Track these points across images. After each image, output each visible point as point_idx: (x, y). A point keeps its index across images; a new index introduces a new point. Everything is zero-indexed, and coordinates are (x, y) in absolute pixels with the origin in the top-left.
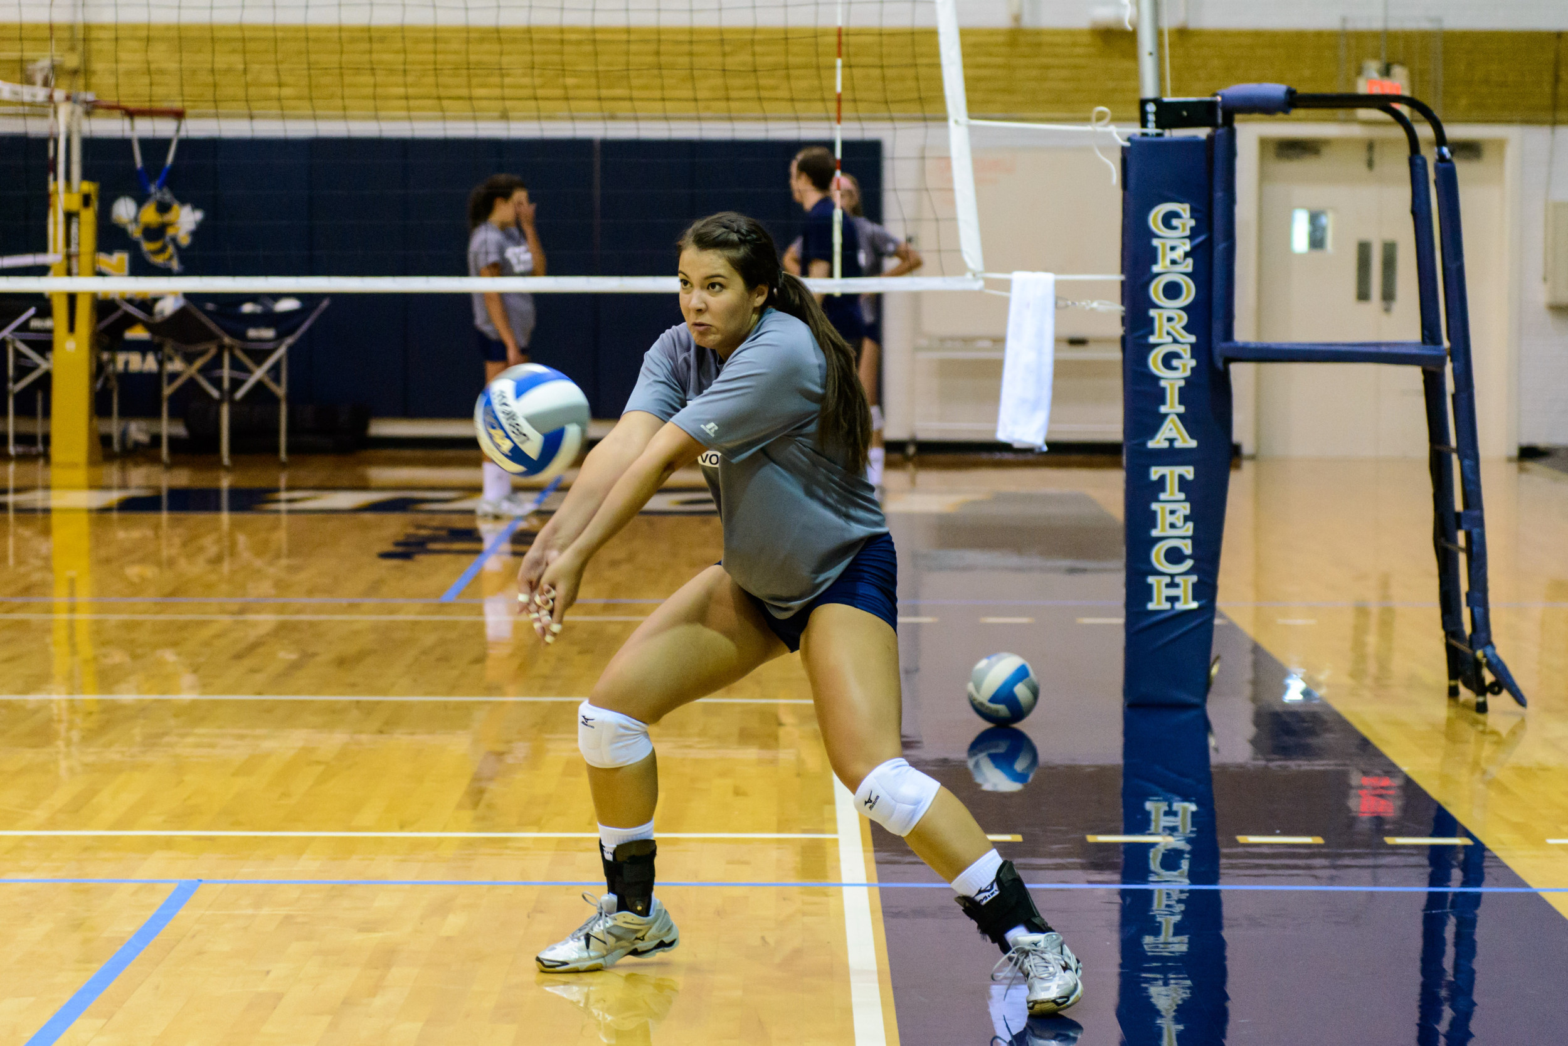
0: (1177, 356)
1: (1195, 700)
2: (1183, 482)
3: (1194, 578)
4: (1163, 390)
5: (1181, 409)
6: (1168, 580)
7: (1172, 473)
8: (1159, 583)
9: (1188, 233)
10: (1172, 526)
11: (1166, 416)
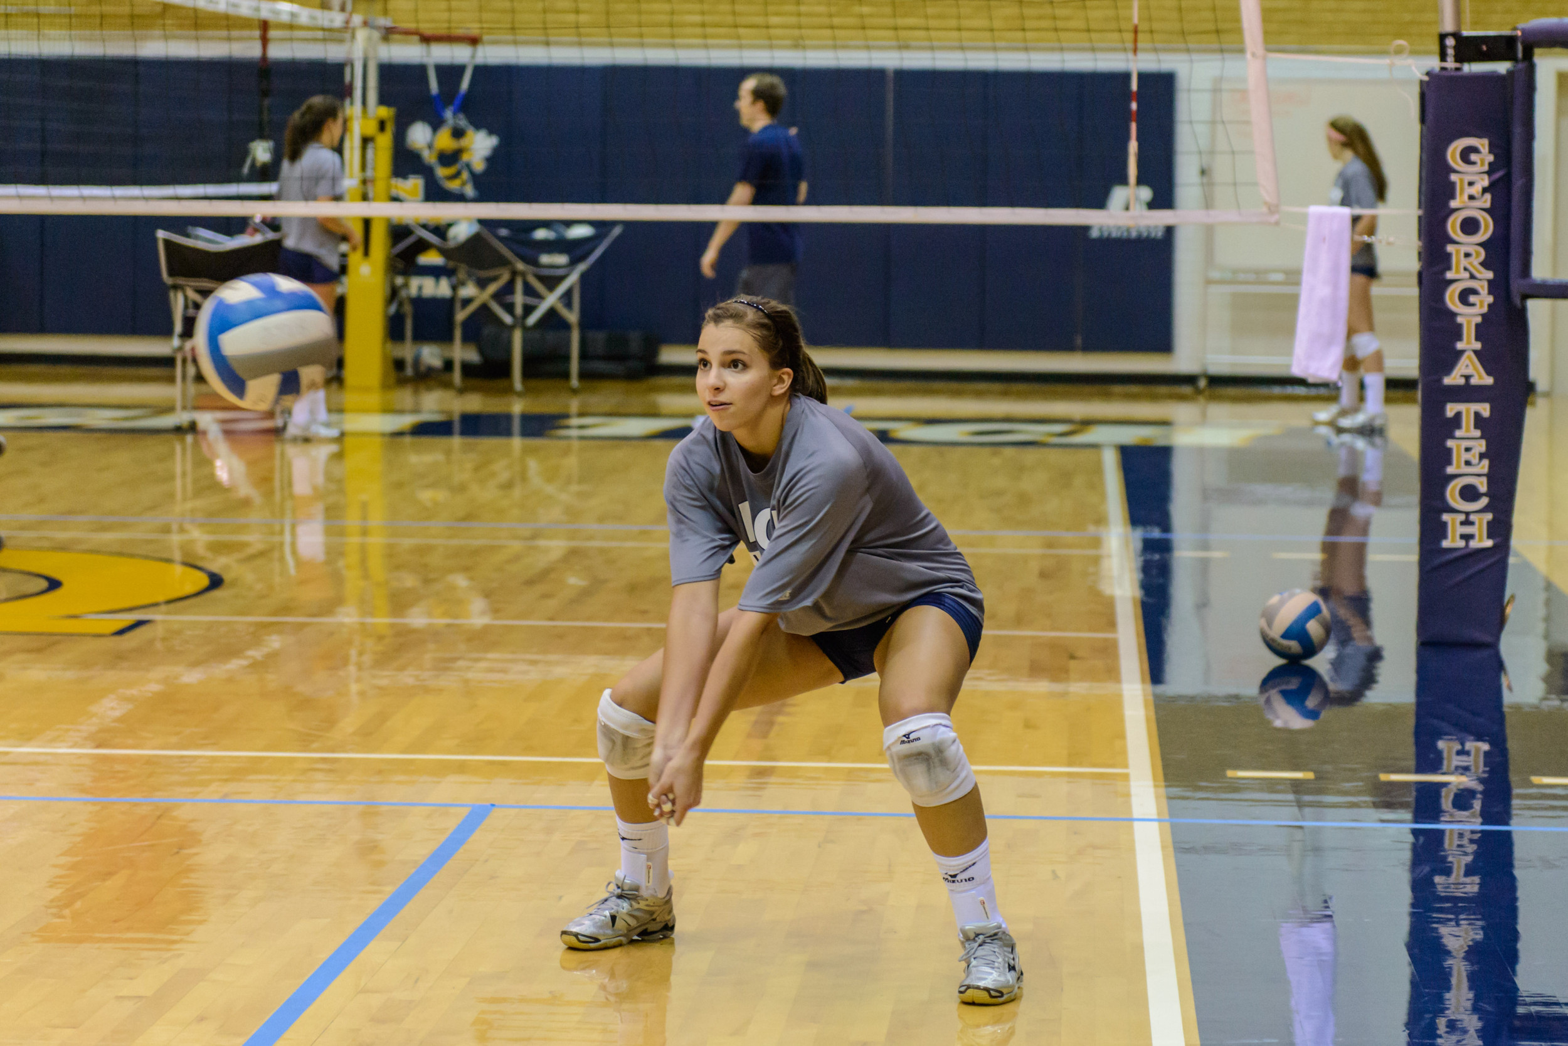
0: (1474, 292)
1: (1488, 639)
2: (1479, 420)
3: (1489, 516)
4: (1460, 326)
5: (1478, 346)
6: (1462, 517)
7: (1468, 410)
8: (1453, 520)
9: (1486, 168)
10: (1468, 463)
11: (1462, 352)
